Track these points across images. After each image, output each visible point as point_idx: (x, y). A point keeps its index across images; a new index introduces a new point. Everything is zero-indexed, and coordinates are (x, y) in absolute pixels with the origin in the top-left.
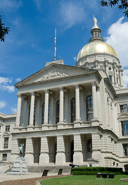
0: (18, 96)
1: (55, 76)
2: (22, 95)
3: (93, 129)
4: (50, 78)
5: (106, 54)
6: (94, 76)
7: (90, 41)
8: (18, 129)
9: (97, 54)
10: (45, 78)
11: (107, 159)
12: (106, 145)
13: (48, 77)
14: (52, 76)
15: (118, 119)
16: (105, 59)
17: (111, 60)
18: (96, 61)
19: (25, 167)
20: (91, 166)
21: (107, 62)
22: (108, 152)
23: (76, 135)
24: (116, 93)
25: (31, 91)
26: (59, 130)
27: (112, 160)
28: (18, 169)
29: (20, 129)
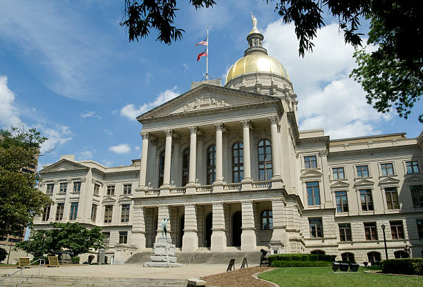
0: (143, 136)
1: (208, 105)
2: (150, 135)
3: (275, 194)
4: (199, 108)
5: (274, 76)
6: (275, 108)
7: (247, 53)
8: (143, 190)
9: (260, 74)
10: (190, 107)
11: (293, 242)
12: (291, 220)
13: (195, 107)
14: (201, 106)
15: (301, 178)
16: (272, 82)
17: (281, 85)
18: (258, 86)
19: (173, 254)
20: (276, 252)
21: (276, 87)
22: (294, 231)
23: (246, 202)
24: (300, 138)
25: (166, 128)
26: (217, 194)
27: (300, 243)
28: (163, 258)
29: (146, 192)
